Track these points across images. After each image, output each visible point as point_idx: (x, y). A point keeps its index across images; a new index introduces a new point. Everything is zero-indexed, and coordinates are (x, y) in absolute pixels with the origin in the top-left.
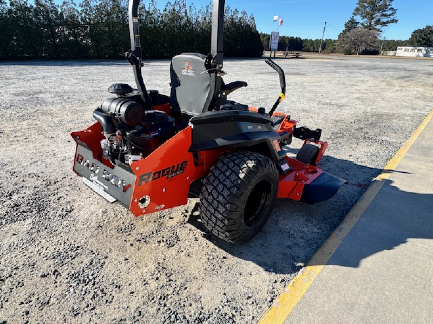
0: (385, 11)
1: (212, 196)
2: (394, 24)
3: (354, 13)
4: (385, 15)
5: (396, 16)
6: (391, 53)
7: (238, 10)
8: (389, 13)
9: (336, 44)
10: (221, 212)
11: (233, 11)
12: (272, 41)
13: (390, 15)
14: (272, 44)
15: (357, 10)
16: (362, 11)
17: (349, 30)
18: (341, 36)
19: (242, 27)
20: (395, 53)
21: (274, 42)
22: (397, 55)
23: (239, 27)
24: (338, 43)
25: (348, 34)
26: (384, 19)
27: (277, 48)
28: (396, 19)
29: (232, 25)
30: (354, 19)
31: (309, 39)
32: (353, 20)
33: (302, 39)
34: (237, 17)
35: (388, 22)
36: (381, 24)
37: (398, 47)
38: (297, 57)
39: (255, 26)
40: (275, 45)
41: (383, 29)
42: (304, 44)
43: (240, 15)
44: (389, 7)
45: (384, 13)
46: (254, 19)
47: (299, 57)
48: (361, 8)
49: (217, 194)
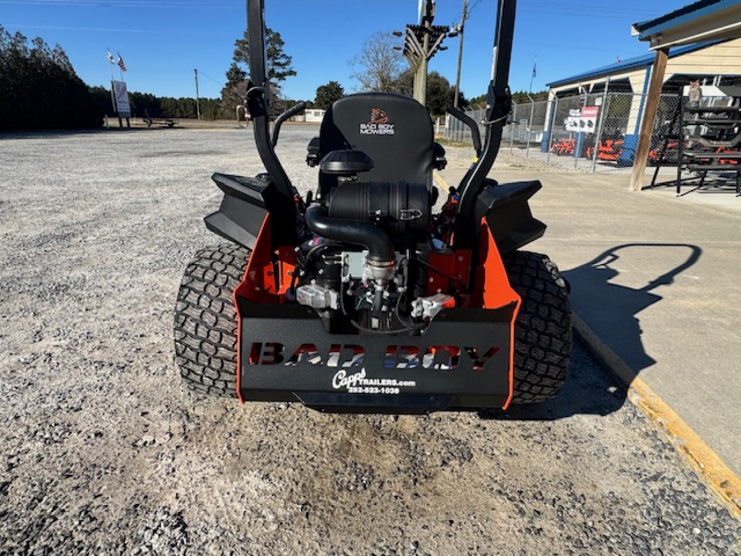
0: (277, 59)
1: (536, 330)
2: (292, 77)
3: (234, 59)
4: (278, 64)
5: (293, 66)
6: (299, 118)
7: (24, 35)
8: (283, 61)
9: (221, 105)
10: (558, 350)
11: (13, 35)
12: (117, 99)
13: (284, 64)
14: (118, 104)
15: (238, 54)
16: (246, 57)
17: (235, 84)
18: (226, 93)
19: (44, 70)
20: (305, 118)
21: (120, 99)
22: (307, 120)
23: (35, 70)
24: (224, 104)
25: (235, 89)
26: (279, 70)
27: (129, 111)
28: (294, 70)
29: (16, 63)
30: (238, 67)
31: (169, 96)
32: (236, 68)
33: (157, 97)
34: (26, 49)
35: (284, 74)
36: (277, 77)
37: (307, 110)
38: (171, 127)
39: (72, 69)
40: (124, 106)
41: (281, 83)
42: (162, 104)
43: (31, 46)
44: (281, 53)
45: (277, 61)
46: (66, 54)
47: (175, 125)
48: (243, 52)
49: (543, 322)
